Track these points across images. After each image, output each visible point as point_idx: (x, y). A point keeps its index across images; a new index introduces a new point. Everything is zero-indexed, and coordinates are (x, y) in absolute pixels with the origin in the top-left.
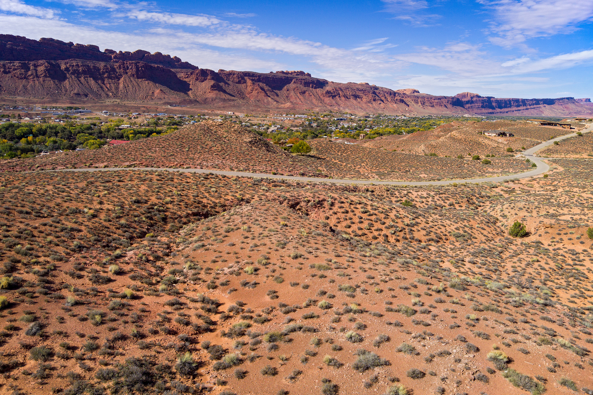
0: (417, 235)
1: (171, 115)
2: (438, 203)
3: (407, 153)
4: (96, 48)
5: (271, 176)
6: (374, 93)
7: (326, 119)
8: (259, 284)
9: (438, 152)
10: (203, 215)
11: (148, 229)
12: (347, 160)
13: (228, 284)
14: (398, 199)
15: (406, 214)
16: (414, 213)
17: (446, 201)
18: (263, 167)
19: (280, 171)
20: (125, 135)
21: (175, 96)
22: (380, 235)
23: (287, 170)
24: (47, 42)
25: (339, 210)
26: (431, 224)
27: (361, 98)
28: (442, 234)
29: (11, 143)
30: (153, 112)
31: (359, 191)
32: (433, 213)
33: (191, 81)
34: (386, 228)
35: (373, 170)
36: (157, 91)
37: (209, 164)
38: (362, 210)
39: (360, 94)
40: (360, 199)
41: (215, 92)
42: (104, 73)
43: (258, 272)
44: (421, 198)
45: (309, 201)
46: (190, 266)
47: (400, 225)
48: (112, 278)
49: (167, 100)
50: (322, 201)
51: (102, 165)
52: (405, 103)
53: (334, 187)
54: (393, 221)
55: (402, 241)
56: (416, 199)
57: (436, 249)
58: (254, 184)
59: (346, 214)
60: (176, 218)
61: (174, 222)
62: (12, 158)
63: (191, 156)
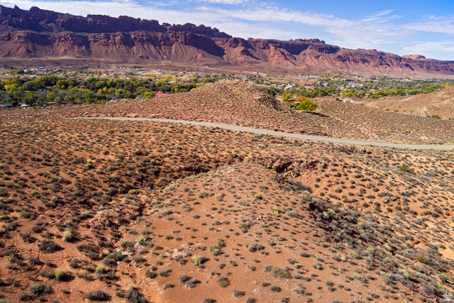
0: (412, 206)
1: (208, 74)
2: (439, 169)
3: (409, 114)
4: (156, 22)
5: (272, 133)
6: (381, 58)
7: (336, 79)
8: (200, 282)
9: (441, 114)
10: (195, 170)
11: (135, 184)
12: (349, 118)
13: (169, 275)
14: (396, 162)
15: (402, 182)
16: (411, 181)
17: (448, 168)
18: (266, 124)
19: (281, 128)
20: (172, 89)
21: (213, 60)
22: (371, 203)
23: (288, 127)
24: (124, 19)
25: (331, 173)
26: (430, 195)
27: (369, 62)
28: (442, 208)
29: (91, 92)
30: (195, 71)
31: (357, 151)
32: (433, 182)
33: (226, 47)
34: (379, 195)
35: (373, 130)
36: (200, 55)
37: (220, 118)
38: (356, 174)
39: (368, 59)
40: (355, 162)
41: (244, 56)
42: (161, 41)
43: (206, 264)
44: (420, 162)
45: (302, 162)
46: (142, 240)
47: (395, 193)
48: (62, 246)
49: (206, 62)
50: (315, 162)
51: (134, 115)
52: (410, 67)
53: (331, 147)
54: (388, 188)
55: (395, 212)
56: (415, 164)
57: (435, 227)
58: (253, 140)
59: (338, 178)
60: (168, 172)
61: (165, 176)
62: (91, 103)
63: (206, 110)
